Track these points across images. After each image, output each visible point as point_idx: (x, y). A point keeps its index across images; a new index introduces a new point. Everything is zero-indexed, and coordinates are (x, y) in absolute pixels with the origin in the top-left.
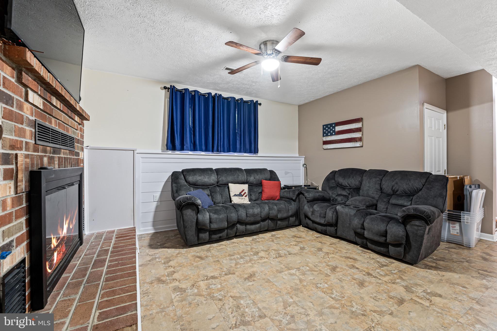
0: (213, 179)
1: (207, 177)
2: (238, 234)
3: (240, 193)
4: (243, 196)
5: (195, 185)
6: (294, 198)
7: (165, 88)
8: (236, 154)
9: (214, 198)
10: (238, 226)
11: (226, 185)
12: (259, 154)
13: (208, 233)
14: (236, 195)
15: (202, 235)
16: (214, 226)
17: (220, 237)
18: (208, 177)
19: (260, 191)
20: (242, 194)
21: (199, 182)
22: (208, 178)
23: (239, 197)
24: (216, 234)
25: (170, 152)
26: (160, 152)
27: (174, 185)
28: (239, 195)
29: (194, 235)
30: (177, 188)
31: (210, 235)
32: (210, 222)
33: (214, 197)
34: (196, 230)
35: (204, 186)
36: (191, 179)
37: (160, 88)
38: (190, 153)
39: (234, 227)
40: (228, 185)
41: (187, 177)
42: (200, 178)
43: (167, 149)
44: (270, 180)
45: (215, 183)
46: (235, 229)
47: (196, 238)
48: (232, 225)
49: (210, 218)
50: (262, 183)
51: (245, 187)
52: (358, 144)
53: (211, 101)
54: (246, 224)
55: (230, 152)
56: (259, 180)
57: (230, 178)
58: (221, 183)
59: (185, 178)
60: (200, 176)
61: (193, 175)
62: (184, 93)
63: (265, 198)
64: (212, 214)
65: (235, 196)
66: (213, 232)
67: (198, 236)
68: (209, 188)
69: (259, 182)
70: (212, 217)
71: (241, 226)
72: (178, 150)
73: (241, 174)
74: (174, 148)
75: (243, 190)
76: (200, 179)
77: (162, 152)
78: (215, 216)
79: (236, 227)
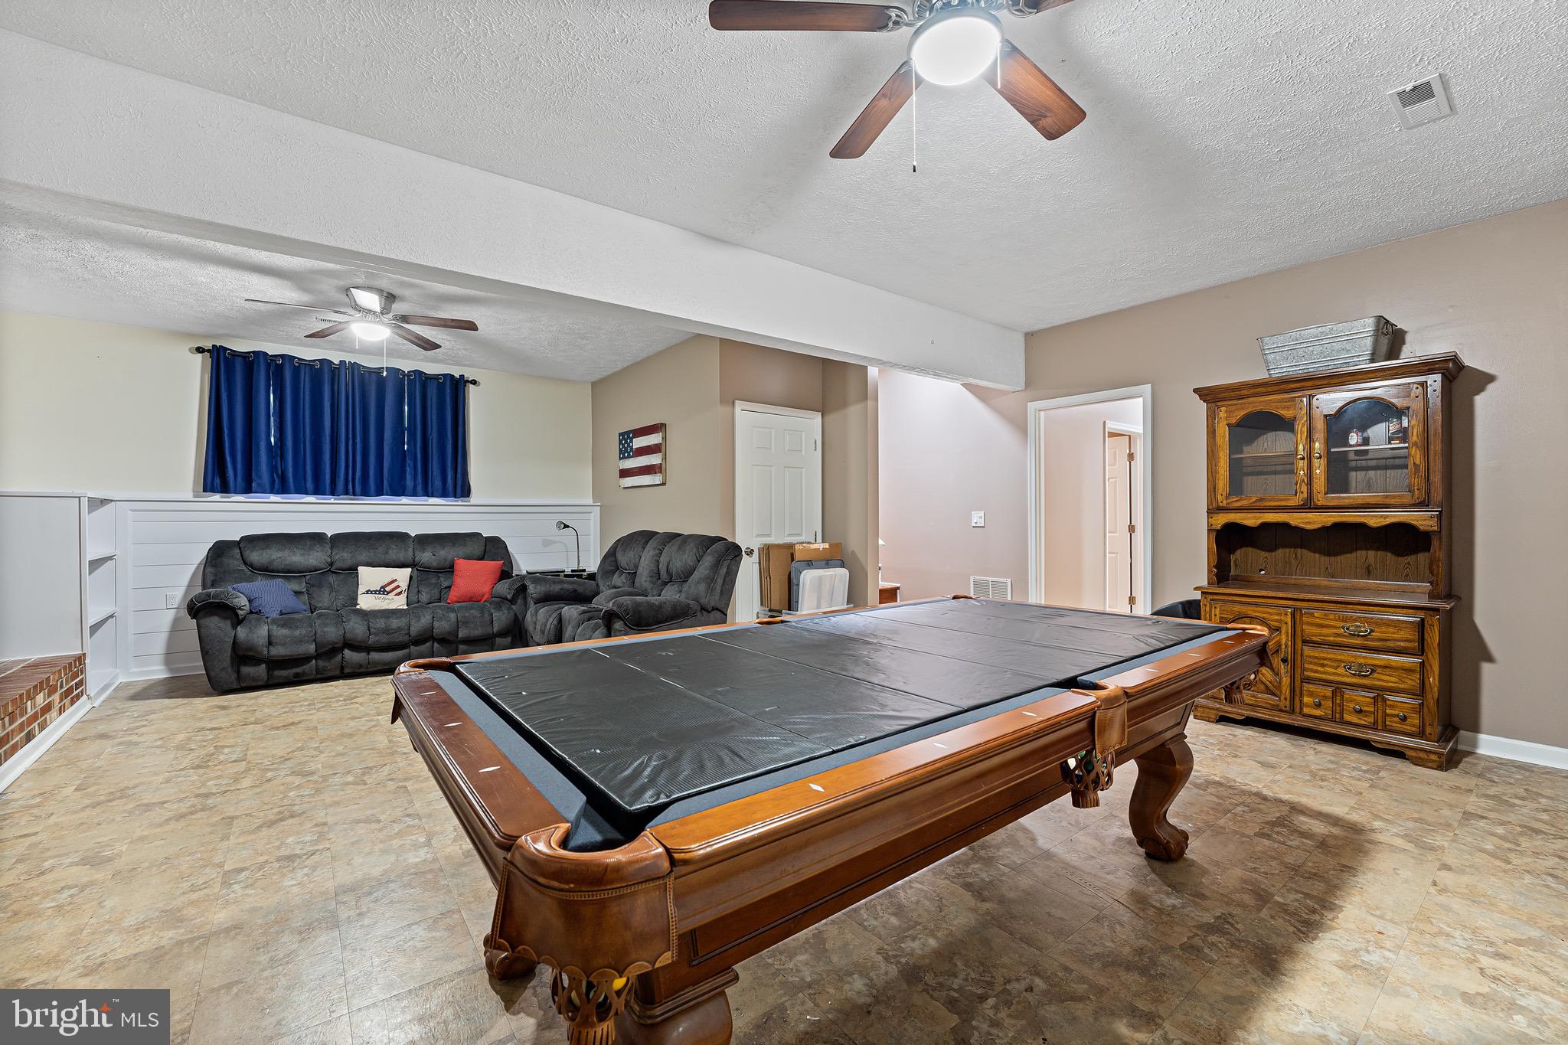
0: (316, 558)
1: (298, 552)
2: (347, 670)
4: (388, 593)
5: (267, 571)
6: (509, 597)
7: (200, 350)
8: (404, 500)
9: (313, 598)
10: (347, 652)
11: (353, 570)
12: (474, 499)
13: (264, 666)
14: (372, 592)
15: (246, 670)
16: (278, 651)
17: (297, 675)
18: (302, 552)
19: (446, 584)
20: (388, 589)
21: (276, 565)
24: (285, 669)
25: (217, 497)
26: (190, 496)
27: (209, 569)
28: (380, 591)
29: (230, 670)
30: (216, 575)
31: (269, 670)
32: (270, 643)
33: (315, 595)
34: (232, 658)
35: (289, 573)
36: (256, 556)
37: (188, 352)
38: (274, 498)
39: (335, 656)
40: (357, 570)
41: (246, 553)
42: (280, 554)
43: (205, 490)
44: (481, 558)
45: (323, 566)
46: (339, 657)
47: (234, 676)
48: (329, 651)
49: (269, 636)
50: (455, 565)
51: (402, 576)
52: (657, 479)
53: (326, 378)
54: (368, 649)
55: (383, 495)
56: (445, 560)
57: (363, 556)
58: (338, 565)
59: (242, 556)
60: (280, 550)
61: (262, 549)
62: (252, 361)
63: (455, 599)
64: (275, 627)
65: (367, 593)
66: (275, 664)
67: (238, 672)
68: (305, 576)
70: (275, 634)
71: (355, 653)
72: (236, 492)
73: (397, 546)
74: (225, 489)
76: (280, 558)
77: (194, 497)
78: (284, 631)
79: (341, 655)
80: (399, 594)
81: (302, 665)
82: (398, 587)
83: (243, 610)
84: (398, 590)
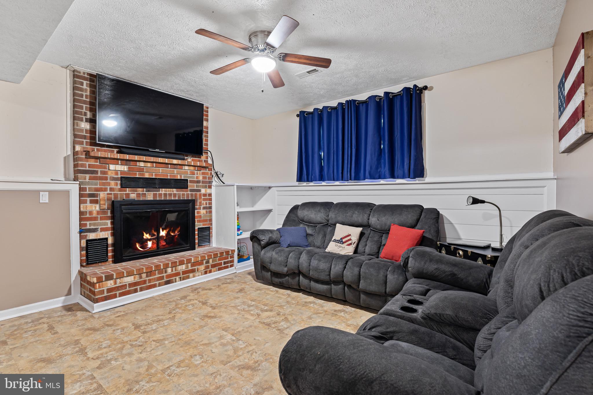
3: (342, 239)
4: (343, 243)
14: (336, 240)
22: (315, 214)
23: (337, 243)
69: (387, 227)
75: (350, 235)
76: (307, 215)
80: (350, 244)
81: (282, 278)
82: (350, 240)
83: (263, 241)
84: (350, 242)
